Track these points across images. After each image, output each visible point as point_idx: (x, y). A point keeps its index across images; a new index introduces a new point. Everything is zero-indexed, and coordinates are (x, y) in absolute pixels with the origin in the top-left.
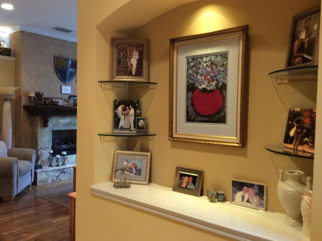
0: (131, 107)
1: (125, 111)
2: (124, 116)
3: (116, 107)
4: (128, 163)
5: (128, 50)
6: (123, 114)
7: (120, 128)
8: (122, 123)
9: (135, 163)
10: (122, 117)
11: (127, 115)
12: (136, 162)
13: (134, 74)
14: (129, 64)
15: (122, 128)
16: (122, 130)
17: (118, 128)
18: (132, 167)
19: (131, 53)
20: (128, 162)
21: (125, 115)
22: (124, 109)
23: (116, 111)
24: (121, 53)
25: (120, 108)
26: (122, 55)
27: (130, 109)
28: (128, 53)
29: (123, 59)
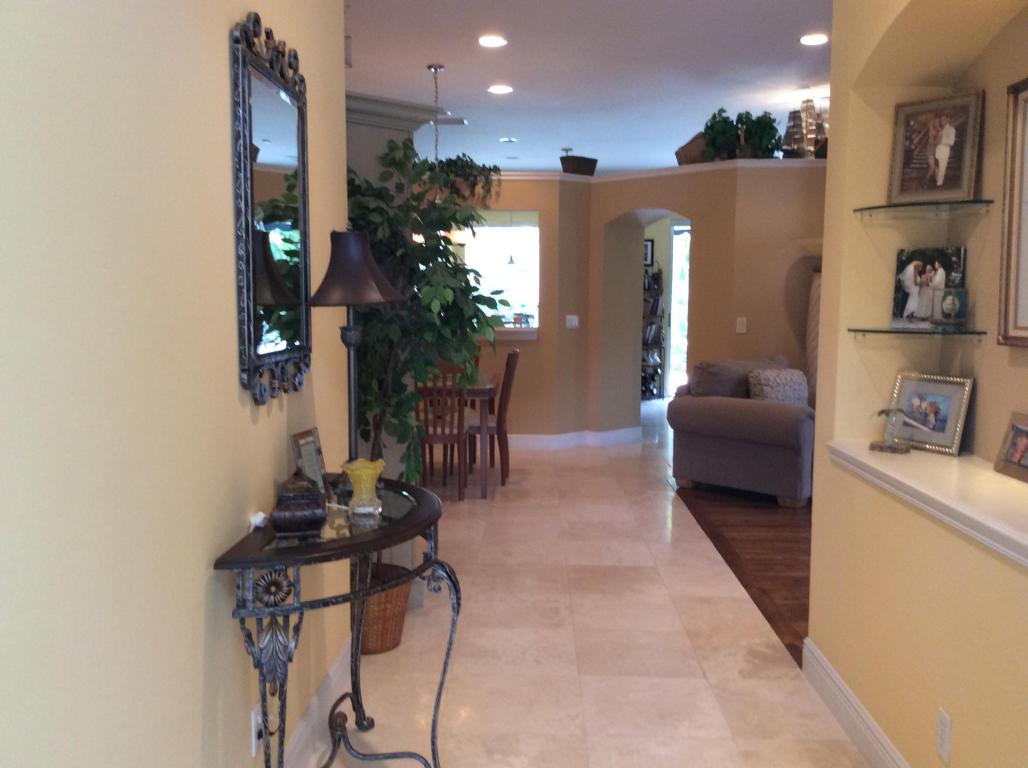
0: (937, 264)
1: (923, 276)
2: (917, 288)
3: (901, 266)
4: (921, 401)
5: (931, 128)
6: (916, 284)
7: (908, 317)
8: (912, 305)
9: (935, 403)
10: (913, 290)
11: (928, 285)
12: (939, 399)
13: (940, 182)
14: (931, 162)
15: (911, 317)
16: (911, 322)
17: (902, 316)
18: (928, 411)
19: (938, 131)
20: (922, 398)
21: (921, 285)
22: (920, 272)
23: (900, 276)
24: (914, 136)
25: (910, 269)
26: (916, 141)
27: (935, 270)
28: (932, 133)
29: (918, 149)
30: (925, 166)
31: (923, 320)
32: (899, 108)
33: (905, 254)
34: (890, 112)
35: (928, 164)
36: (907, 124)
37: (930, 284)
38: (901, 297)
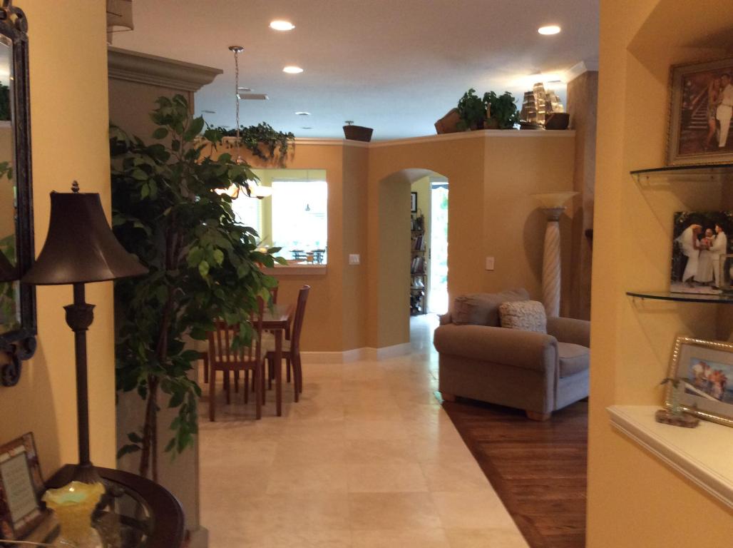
0: (717, 228)
1: (703, 240)
2: (697, 252)
3: (678, 229)
4: (704, 368)
5: (711, 88)
6: (696, 248)
7: (687, 281)
8: (691, 270)
9: (721, 371)
10: (693, 254)
11: (708, 249)
13: (722, 144)
14: (712, 123)
15: (691, 281)
16: (692, 287)
17: (681, 279)
18: (713, 380)
19: (718, 92)
20: (704, 365)
21: (701, 249)
22: (700, 235)
23: (677, 239)
24: (692, 97)
25: (689, 232)
26: (694, 102)
27: (716, 234)
28: (712, 93)
29: (696, 111)
30: (705, 127)
31: (704, 284)
32: (674, 69)
33: (682, 216)
34: (665, 73)
35: (708, 125)
36: (684, 84)
37: (711, 248)
38: (679, 261)
